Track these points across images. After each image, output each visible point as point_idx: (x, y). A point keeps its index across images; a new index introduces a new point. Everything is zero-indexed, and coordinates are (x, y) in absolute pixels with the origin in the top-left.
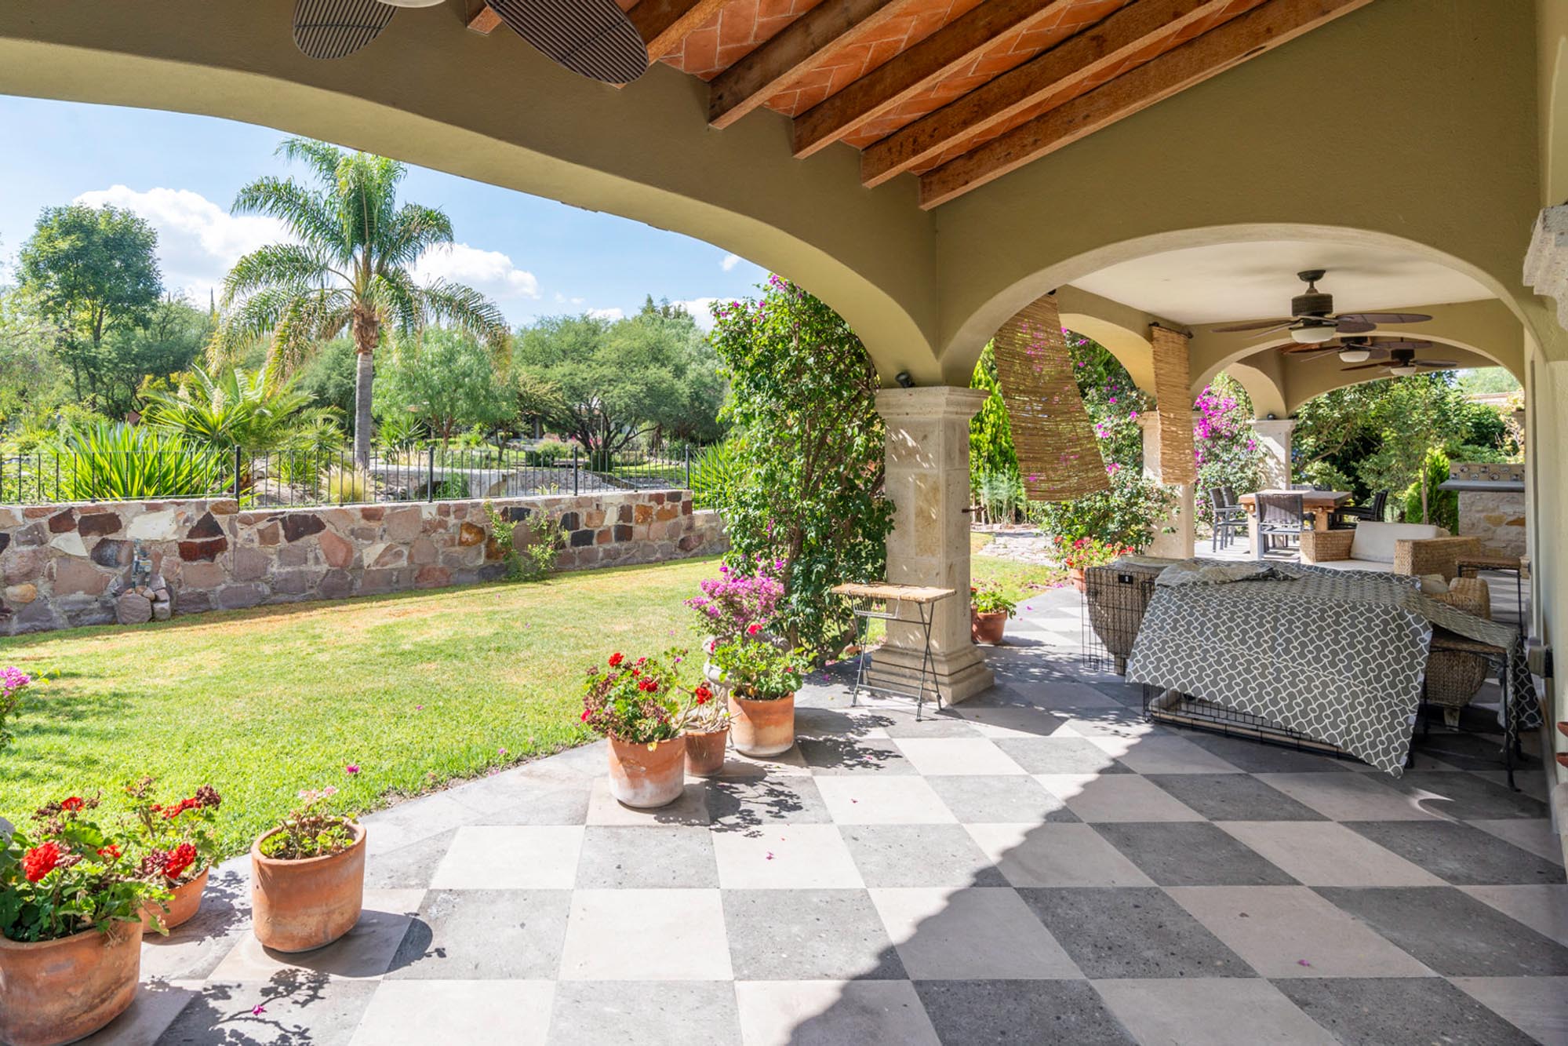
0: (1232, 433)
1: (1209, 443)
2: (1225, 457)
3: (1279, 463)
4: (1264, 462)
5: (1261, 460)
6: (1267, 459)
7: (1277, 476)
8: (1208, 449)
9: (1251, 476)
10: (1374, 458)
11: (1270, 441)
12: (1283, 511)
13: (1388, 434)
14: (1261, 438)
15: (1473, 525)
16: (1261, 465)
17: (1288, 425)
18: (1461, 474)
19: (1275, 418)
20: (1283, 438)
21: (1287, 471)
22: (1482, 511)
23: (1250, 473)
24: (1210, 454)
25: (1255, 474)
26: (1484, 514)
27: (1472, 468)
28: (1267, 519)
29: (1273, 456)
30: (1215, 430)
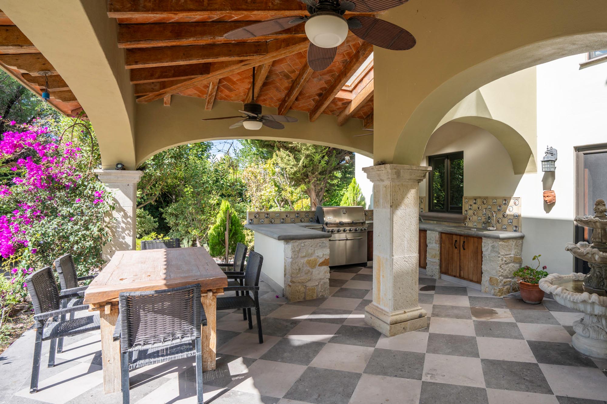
0: (74, 183)
1: (44, 194)
2: (65, 210)
3: (126, 216)
4: (110, 215)
5: (107, 214)
6: (115, 214)
7: (124, 230)
8: (43, 202)
9: (96, 233)
10: (174, 206)
11: (118, 194)
12: (168, 318)
13: (188, 190)
14: (108, 190)
15: (300, 269)
16: (107, 219)
17: (136, 176)
18: (255, 220)
19: (124, 168)
20: (131, 189)
21: (134, 224)
22: (305, 257)
23: (95, 230)
24: (45, 207)
25: (101, 230)
26: (306, 259)
27: (261, 214)
28: (140, 337)
29: (121, 209)
30: (51, 179)
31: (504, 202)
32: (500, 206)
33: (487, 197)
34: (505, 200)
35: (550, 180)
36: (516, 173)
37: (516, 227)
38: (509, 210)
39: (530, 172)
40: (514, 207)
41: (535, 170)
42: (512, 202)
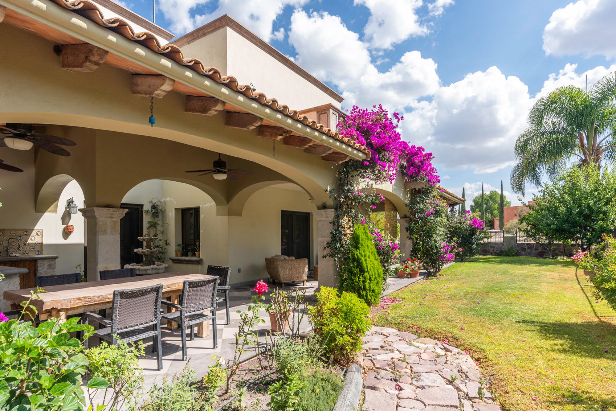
31: (25, 233)
32: (20, 237)
33: (4, 229)
34: (27, 232)
35: (67, 218)
36: (36, 212)
37: (39, 251)
38: (31, 239)
39: (50, 212)
40: (37, 237)
41: (55, 211)
42: (34, 233)
